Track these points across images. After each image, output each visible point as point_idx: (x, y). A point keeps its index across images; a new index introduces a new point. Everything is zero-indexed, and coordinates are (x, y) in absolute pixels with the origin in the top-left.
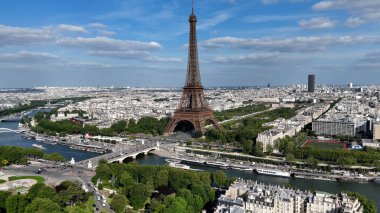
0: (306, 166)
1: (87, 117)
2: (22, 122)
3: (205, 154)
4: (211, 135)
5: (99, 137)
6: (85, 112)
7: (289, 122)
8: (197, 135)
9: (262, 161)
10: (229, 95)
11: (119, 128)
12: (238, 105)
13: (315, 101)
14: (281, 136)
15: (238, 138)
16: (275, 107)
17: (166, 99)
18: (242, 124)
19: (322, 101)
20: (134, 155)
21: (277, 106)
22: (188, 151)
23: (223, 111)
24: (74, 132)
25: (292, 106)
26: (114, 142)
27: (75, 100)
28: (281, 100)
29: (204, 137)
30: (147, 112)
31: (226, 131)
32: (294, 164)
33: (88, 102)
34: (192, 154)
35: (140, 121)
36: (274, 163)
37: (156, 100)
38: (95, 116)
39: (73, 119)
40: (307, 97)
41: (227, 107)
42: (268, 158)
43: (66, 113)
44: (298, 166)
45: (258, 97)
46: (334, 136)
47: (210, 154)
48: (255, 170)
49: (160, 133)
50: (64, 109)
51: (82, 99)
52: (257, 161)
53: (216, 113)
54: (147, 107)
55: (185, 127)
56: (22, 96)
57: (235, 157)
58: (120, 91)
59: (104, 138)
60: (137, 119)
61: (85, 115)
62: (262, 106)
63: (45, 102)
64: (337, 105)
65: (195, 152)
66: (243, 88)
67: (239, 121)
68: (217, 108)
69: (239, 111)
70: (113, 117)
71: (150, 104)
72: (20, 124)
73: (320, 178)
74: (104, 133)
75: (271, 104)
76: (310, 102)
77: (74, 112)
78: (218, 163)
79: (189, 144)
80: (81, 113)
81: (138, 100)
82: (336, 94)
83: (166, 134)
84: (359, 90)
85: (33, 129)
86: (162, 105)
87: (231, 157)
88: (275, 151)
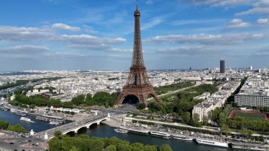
0: (241, 136)
1: (55, 93)
2: (5, 97)
3: (149, 124)
4: (153, 107)
5: (61, 109)
6: (54, 89)
7: (215, 95)
8: (141, 107)
9: (199, 131)
10: (163, 75)
11: (78, 101)
12: (171, 82)
13: (228, 79)
14: (212, 108)
15: (175, 110)
16: (198, 84)
17: (117, 79)
18: (176, 97)
19: (232, 79)
20: (88, 126)
21: (200, 83)
22: (134, 121)
23: (160, 87)
24: (42, 105)
25: (211, 83)
26: (73, 113)
27: (50, 80)
28: (202, 79)
29: (147, 109)
30: (102, 88)
31: (165, 103)
32: (229, 134)
33: (59, 81)
34: (138, 124)
35: (96, 95)
36: (210, 133)
37: (110, 79)
38: (62, 91)
39: (43, 94)
40: (221, 76)
41: (163, 84)
42: (204, 128)
43: (39, 89)
44: (233, 136)
45: (185, 77)
46: (253, 108)
47: (153, 124)
48: (194, 140)
49: (111, 105)
50: (39, 86)
51: (55, 79)
52: (195, 131)
53: (155, 88)
54: (102, 85)
55: (131, 100)
56: (12, 77)
57: (176, 127)
58: (84, 73)
59: (65, 110)
60: (93, 94)
61: (54, 91)
62: (188, 83)
63: (27, 81)
64: (247, 82)
65: (140, 122)
66: (172, 70)
67: (173, 95)
68: (156, 85)
69: (172, 87)
70: (75, 92)
71: (105, 82)
72: (3, 99)
73: (256, 148)
74: (66, 105)
75: (195, 81)
76: (224, 80)
77: (46, 88)
78: (161, 133)
79: (134, 115)
80: (51, 89)
81: (96, 79)
82: (242, 74)
83: (116, 106)
84: (258, 71)
85: (11, 102)
86: (113, 83)
87: (172, 127)
88: (210, 122)
